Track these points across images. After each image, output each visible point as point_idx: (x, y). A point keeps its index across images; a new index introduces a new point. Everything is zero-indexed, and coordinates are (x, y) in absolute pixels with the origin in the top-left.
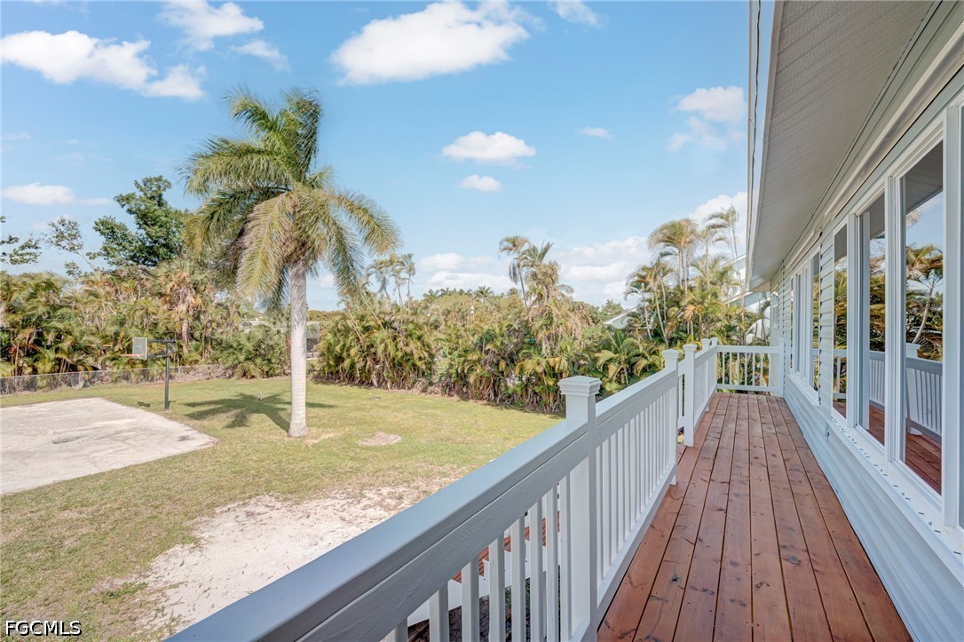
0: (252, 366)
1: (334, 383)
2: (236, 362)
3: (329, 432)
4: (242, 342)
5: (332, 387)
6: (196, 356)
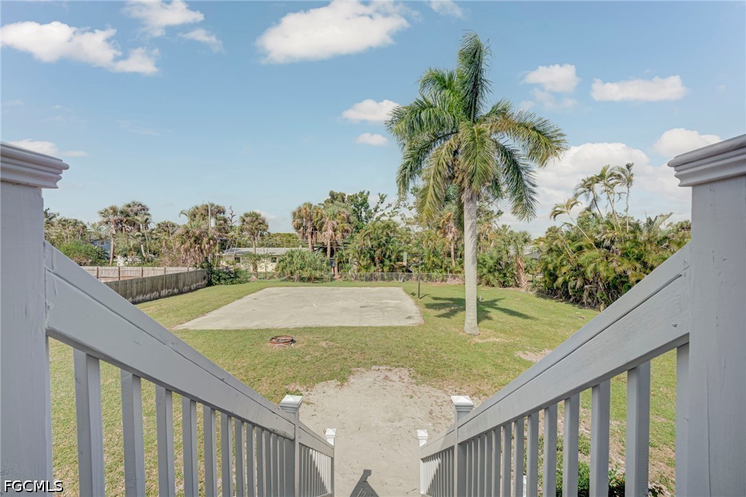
0: (492, 278)
1: (552, 298)
2: (482, 274)
3: (498, 337)
4: (486, 260)
5: (548, 302)
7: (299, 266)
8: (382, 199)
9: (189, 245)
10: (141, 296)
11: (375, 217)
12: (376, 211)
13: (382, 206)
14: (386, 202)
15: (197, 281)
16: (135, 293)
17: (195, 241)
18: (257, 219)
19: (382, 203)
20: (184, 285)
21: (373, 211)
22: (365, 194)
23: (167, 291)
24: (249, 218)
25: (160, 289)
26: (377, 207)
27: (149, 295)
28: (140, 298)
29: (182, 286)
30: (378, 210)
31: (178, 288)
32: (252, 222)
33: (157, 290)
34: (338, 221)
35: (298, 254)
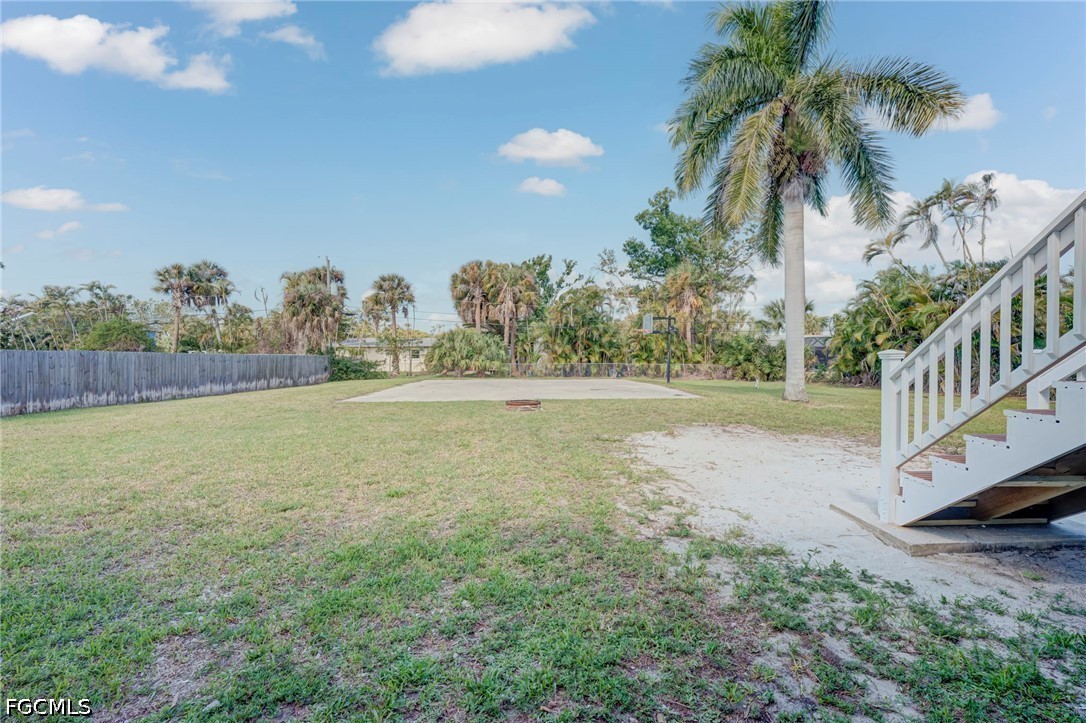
0: (752, 367)
2: (736, 362)
6: (698, 357)
7: (465, 353)
8: (569, 268)
9: (304, 317)
10: (244, 383)
11: (559, 295)
12: (559, 286)
13: (569, 279)
14: (574, 274)
15: (316, 373)
16: (235, 377)
17: (313, 311)
18: (399, 285)
19: (568, 274)
20: (300, 375)
21: (555, 287)
22: (545, 259)
23: (278, 381)
24: (387, 283)
25: (268, 376)
26: (562, 281)
27: (254, 384)
28: (243, 385)
29: (297, 375)
30: (563, 284)
31: (292, 378)
32: (392, 288)
33: (265, 378)
34: (520, 287)
35: (461, 337)
